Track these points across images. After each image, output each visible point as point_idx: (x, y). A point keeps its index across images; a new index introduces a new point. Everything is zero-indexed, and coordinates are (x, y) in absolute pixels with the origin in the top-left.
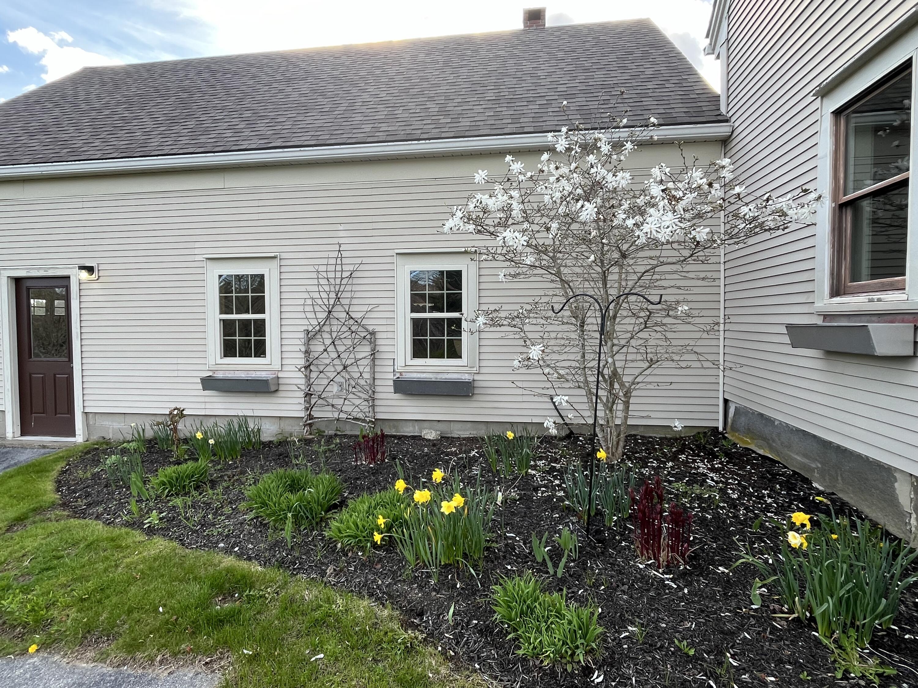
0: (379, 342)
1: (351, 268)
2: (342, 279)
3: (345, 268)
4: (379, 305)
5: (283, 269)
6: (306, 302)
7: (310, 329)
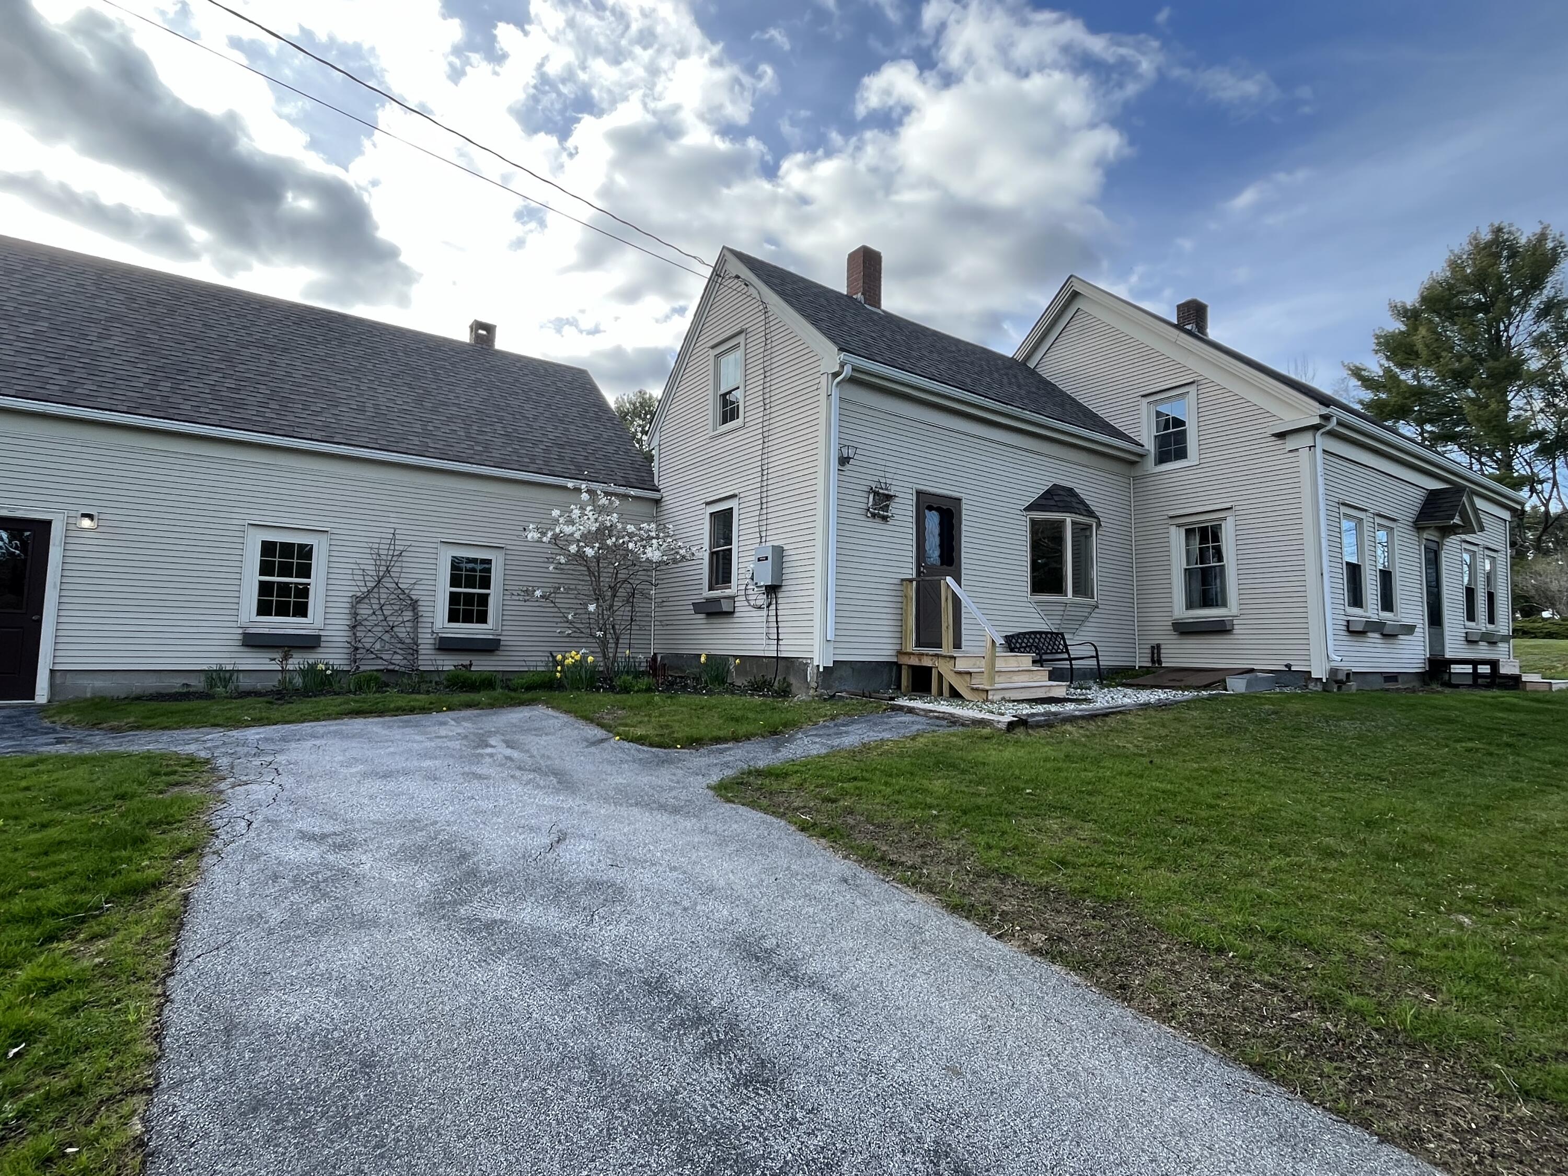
0: (420, 608)
1: (402, 548)
2: (393, 556)
3: (397, 548)
4: (422, 579)
5: (333, 542)
6: (356, 572)
7: (359, 594)
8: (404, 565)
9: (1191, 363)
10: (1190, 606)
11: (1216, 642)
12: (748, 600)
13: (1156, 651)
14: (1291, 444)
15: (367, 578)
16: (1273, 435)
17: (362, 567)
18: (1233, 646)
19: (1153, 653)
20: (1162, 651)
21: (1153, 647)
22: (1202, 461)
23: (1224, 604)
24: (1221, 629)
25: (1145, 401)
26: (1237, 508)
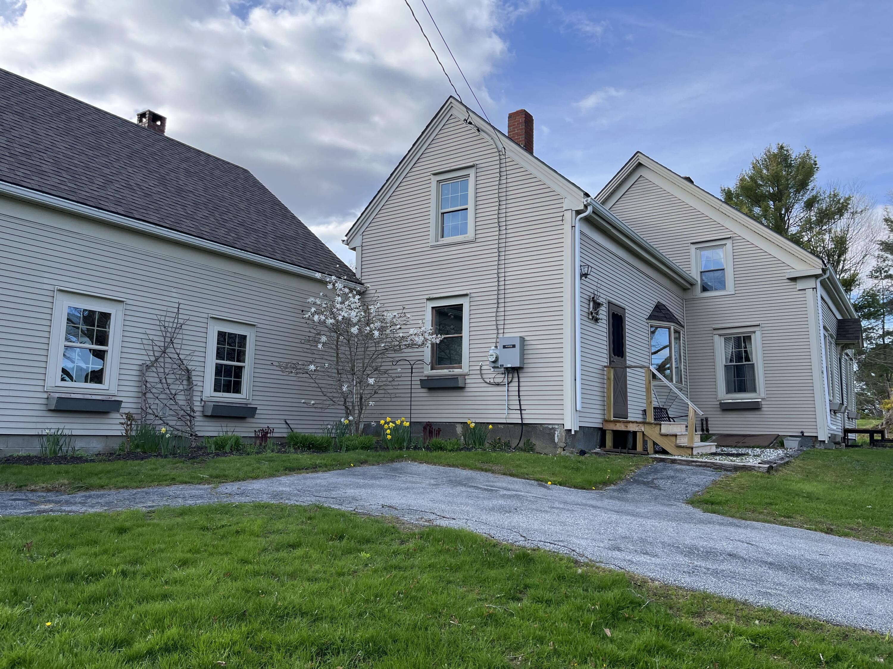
0: (194, 378)
1: (182, 322)
2: (176, 328)
3: (179, 321)
4: (195, 351)
5: (128, 312)
6: (145, 342)
7: (148, 363)
8: (185, 337)
9: (728, 224)
10: (728, 391)
11: (750, 417)
12: (483, 379)
13: (704, 423)
14: (800, 285)
15: (156, 348)
16: (788, 279)
17: (151, 337)
18: (761, 420)
19: (702, 424)
20: (709, 422)
21: (702, 420)
22: (737, 292)
23: (754, 390)
24: (755, 407)
25: (693, 247)
26: (763, 325)
